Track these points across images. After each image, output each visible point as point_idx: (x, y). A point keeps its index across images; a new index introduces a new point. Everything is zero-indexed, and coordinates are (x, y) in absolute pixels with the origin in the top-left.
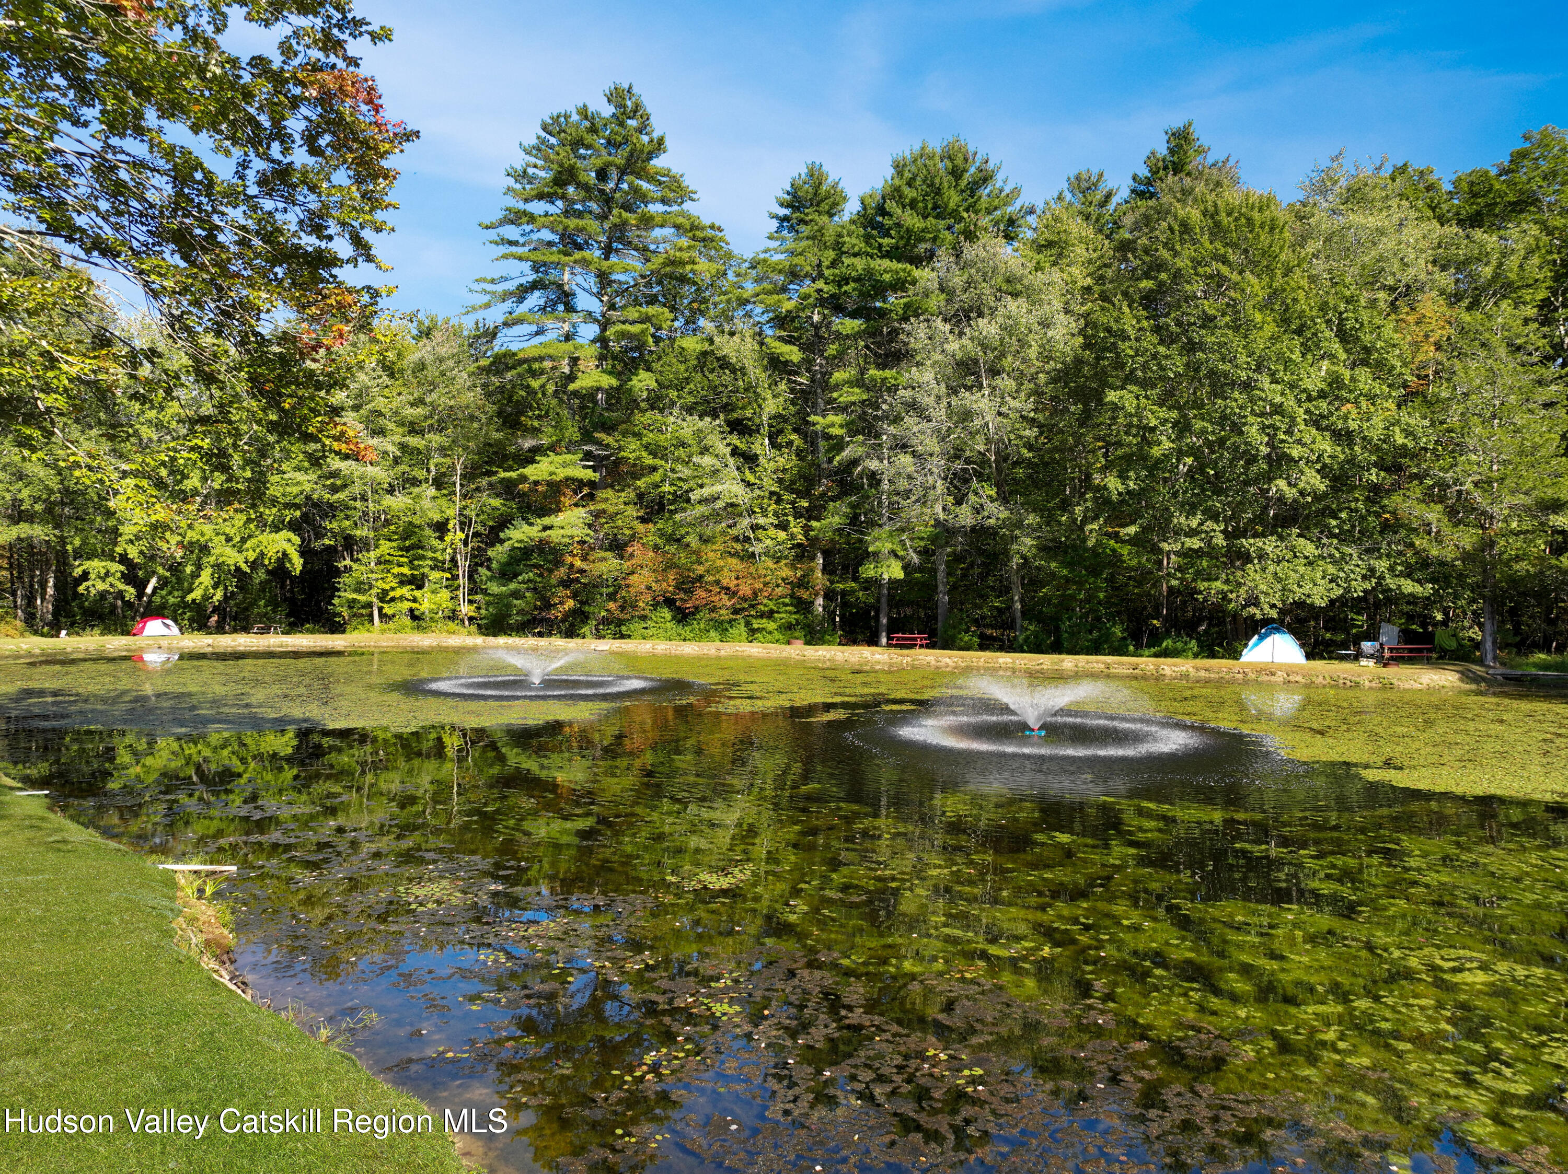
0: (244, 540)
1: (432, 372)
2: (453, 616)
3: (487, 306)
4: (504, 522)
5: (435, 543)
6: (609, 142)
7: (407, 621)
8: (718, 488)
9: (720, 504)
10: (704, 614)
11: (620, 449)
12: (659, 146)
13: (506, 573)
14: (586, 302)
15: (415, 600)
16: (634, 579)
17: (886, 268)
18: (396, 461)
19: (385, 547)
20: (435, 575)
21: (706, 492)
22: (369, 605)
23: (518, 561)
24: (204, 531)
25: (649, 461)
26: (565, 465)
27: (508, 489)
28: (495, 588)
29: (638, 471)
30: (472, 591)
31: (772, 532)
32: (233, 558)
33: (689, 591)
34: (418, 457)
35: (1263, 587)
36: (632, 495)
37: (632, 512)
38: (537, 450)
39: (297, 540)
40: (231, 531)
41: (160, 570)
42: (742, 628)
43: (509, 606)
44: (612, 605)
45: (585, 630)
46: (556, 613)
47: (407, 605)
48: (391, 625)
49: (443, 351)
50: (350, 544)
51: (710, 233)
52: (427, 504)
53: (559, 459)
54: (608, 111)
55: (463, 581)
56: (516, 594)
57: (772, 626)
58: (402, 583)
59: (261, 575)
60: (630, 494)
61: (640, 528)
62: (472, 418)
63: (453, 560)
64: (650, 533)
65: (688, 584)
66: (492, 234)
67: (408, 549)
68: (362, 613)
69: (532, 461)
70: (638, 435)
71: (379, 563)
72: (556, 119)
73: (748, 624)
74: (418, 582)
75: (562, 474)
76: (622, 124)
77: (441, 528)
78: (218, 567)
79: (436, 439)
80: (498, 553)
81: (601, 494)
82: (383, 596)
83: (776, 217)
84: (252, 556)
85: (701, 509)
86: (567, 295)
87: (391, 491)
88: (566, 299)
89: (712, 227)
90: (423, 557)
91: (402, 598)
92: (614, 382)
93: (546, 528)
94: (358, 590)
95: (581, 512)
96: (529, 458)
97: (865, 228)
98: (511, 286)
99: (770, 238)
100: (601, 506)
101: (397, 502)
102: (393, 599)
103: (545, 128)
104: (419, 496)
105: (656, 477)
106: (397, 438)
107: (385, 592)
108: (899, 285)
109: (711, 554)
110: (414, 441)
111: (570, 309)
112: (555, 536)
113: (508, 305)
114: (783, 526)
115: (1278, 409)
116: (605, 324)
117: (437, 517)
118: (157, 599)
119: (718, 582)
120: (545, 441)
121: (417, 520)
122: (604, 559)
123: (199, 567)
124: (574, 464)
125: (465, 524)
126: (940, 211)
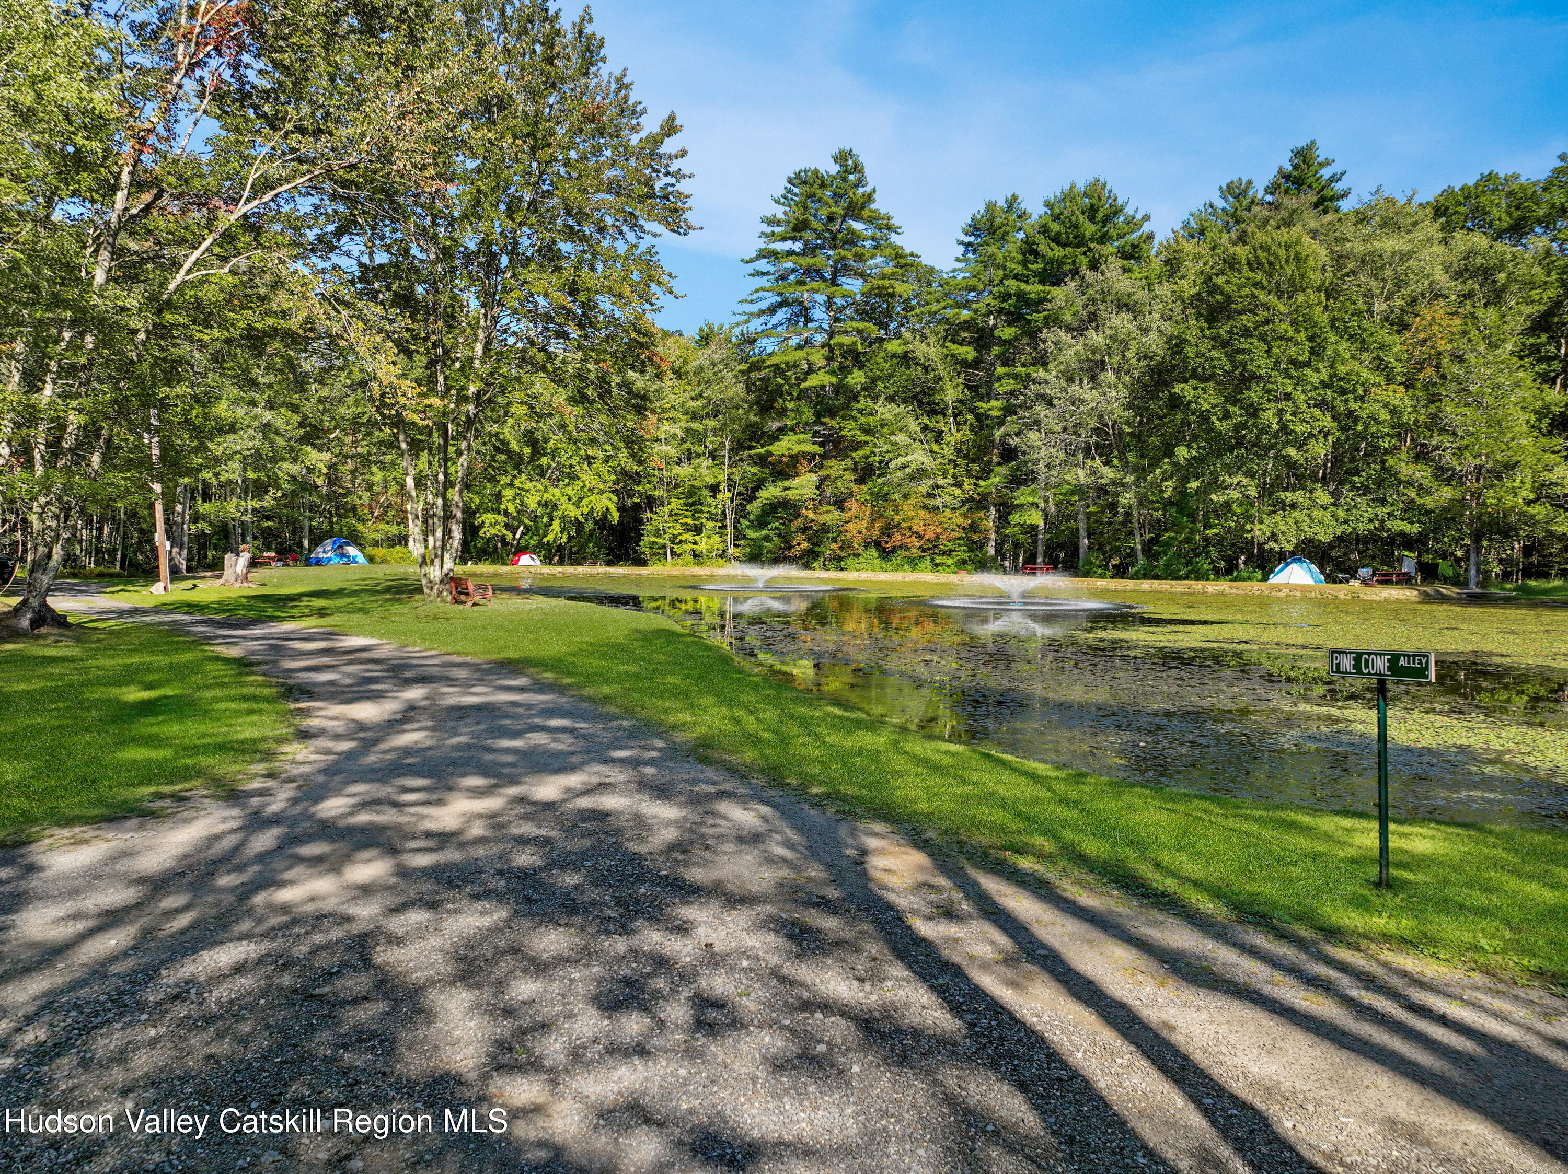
0: (580, 500)
1: (708, 374)
2: (723, 555)
3: (747, 322)
4: (759, 485)
5: (710, 500)
6: (835, 194)
7: (690, 558)
8: (909, 458)
9: (908, 471)
10: (901, 553)
11: (841, 429)
12: (869, 197)
13: (761, 523)
14: (818, 313)
15: (695, 543)
16: (850, 526)
17: (1034, 289)
18: (683, 441)
19: (675, 504)
20: (710, 525)
21: (900, 461)
22: (664, 546)
23: (768, 514)
24: (554, 494)
25: (863, 438)
26: (799, 442)
27: (762, 460)
28: (751, 534)
29: (856, 446)
30: (736, 538)
31: (950, 489)
32: (573, 512)
33: (889, 536)
34: (699, 438)
35: (1283, 528)
36: (850, 464)
37: (850, 476)
38: (782, 430)
39: (615, 499)
40: (571, 493)
41: (527, 521)
42: (928, 563)
43: (761, 547)
44: (834, 546)
45: (816, 564)
46: (795, 552)
47: (689, 547)
48: (679, 561)
49: (716, 358)
50: (651, 502)
51: (909, 260)
52: (704, 471)
53: (795, 438)
54: (834, 169)
55: (730, 530)
56: (767, 538)
57: (950, 561)
58: (689, 530)
59: (590, 525)
60: (849, 463)
61: (855, 488)
62: (737, 407)
63: (723, 513)
64: (862, 492)
65: (889, 529)
66: (750, 268)
67: (691, 505)
68: (660, 553)
69: (777, 439)
70: (854, 418)
71: (670, 515)
72: (798, 175)
73: (933, 560)
74: (698, 530)
75: (797, 449)
76: (844, 180)
77: (714, 489)
78: (563, 518)
79: (711, 423)
80: (754, 508)
81: (828, 463)
82: (674, 540)
83: (962, 243)
84: (586, 510)
85: (899, 474)
86: (806, 309)
87: (679, 463)
88: (805, 314)
89: (912, 255)
90: (701, 511)
91: (686, 541)
92: (834, 380)
93: (786, 489)
94: (657, 535)
95: (814, 478)
96: (774, 437)
97: (1024, 254)
98: (764, 305)
99: (958, 260)
100: (827, 472)
101: (683, 471)
102: (681, 542)
103: (790, 181)
104: (698, 466)
105: (866, 450)
106: (683, 424)
107: (675, 537)
108: (1042, 301)
109: (907, 509)
110: (695, 426)
111: (808, 320)
112: (791, 495)
113: (763, 319)
114: (958, 485)
115: (1288, 397)
116: (831, 335)
117: (711, 481)
118: (523, 542)
119: (910, 528)
120: (789, 423)
121: (697, 484)
122: (828, 512)
123: (551, 520)
124: (804, 441)
125: (730, 487)
126: (1080, 241)
